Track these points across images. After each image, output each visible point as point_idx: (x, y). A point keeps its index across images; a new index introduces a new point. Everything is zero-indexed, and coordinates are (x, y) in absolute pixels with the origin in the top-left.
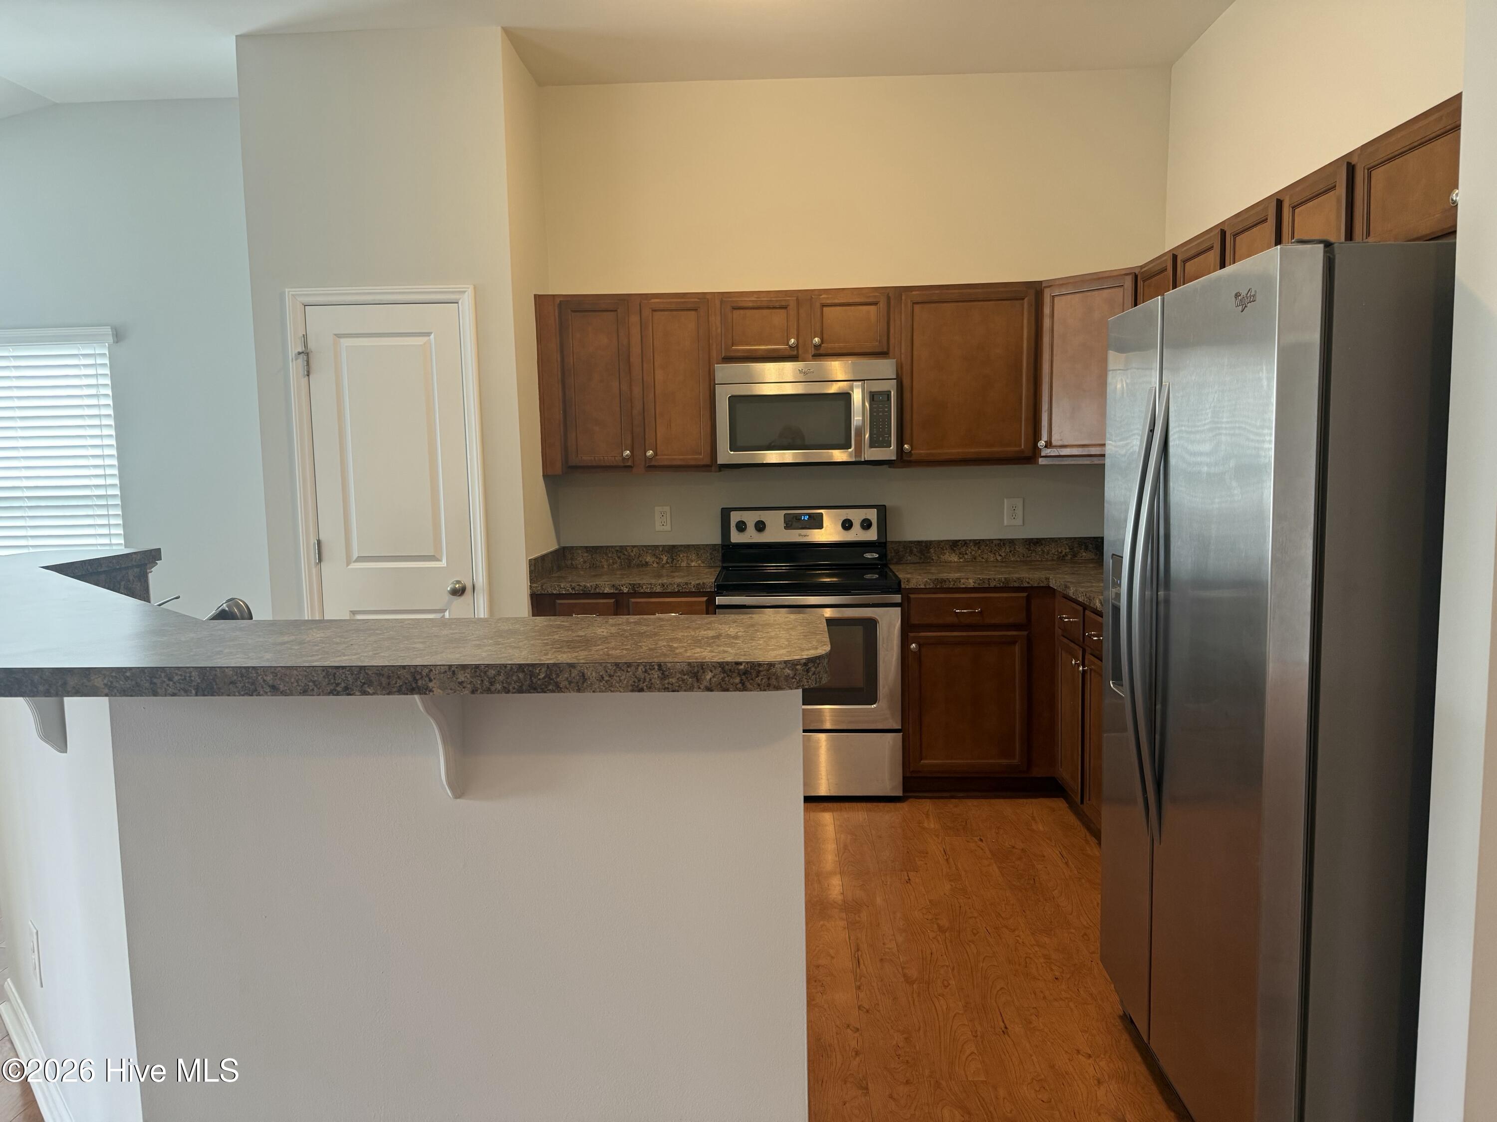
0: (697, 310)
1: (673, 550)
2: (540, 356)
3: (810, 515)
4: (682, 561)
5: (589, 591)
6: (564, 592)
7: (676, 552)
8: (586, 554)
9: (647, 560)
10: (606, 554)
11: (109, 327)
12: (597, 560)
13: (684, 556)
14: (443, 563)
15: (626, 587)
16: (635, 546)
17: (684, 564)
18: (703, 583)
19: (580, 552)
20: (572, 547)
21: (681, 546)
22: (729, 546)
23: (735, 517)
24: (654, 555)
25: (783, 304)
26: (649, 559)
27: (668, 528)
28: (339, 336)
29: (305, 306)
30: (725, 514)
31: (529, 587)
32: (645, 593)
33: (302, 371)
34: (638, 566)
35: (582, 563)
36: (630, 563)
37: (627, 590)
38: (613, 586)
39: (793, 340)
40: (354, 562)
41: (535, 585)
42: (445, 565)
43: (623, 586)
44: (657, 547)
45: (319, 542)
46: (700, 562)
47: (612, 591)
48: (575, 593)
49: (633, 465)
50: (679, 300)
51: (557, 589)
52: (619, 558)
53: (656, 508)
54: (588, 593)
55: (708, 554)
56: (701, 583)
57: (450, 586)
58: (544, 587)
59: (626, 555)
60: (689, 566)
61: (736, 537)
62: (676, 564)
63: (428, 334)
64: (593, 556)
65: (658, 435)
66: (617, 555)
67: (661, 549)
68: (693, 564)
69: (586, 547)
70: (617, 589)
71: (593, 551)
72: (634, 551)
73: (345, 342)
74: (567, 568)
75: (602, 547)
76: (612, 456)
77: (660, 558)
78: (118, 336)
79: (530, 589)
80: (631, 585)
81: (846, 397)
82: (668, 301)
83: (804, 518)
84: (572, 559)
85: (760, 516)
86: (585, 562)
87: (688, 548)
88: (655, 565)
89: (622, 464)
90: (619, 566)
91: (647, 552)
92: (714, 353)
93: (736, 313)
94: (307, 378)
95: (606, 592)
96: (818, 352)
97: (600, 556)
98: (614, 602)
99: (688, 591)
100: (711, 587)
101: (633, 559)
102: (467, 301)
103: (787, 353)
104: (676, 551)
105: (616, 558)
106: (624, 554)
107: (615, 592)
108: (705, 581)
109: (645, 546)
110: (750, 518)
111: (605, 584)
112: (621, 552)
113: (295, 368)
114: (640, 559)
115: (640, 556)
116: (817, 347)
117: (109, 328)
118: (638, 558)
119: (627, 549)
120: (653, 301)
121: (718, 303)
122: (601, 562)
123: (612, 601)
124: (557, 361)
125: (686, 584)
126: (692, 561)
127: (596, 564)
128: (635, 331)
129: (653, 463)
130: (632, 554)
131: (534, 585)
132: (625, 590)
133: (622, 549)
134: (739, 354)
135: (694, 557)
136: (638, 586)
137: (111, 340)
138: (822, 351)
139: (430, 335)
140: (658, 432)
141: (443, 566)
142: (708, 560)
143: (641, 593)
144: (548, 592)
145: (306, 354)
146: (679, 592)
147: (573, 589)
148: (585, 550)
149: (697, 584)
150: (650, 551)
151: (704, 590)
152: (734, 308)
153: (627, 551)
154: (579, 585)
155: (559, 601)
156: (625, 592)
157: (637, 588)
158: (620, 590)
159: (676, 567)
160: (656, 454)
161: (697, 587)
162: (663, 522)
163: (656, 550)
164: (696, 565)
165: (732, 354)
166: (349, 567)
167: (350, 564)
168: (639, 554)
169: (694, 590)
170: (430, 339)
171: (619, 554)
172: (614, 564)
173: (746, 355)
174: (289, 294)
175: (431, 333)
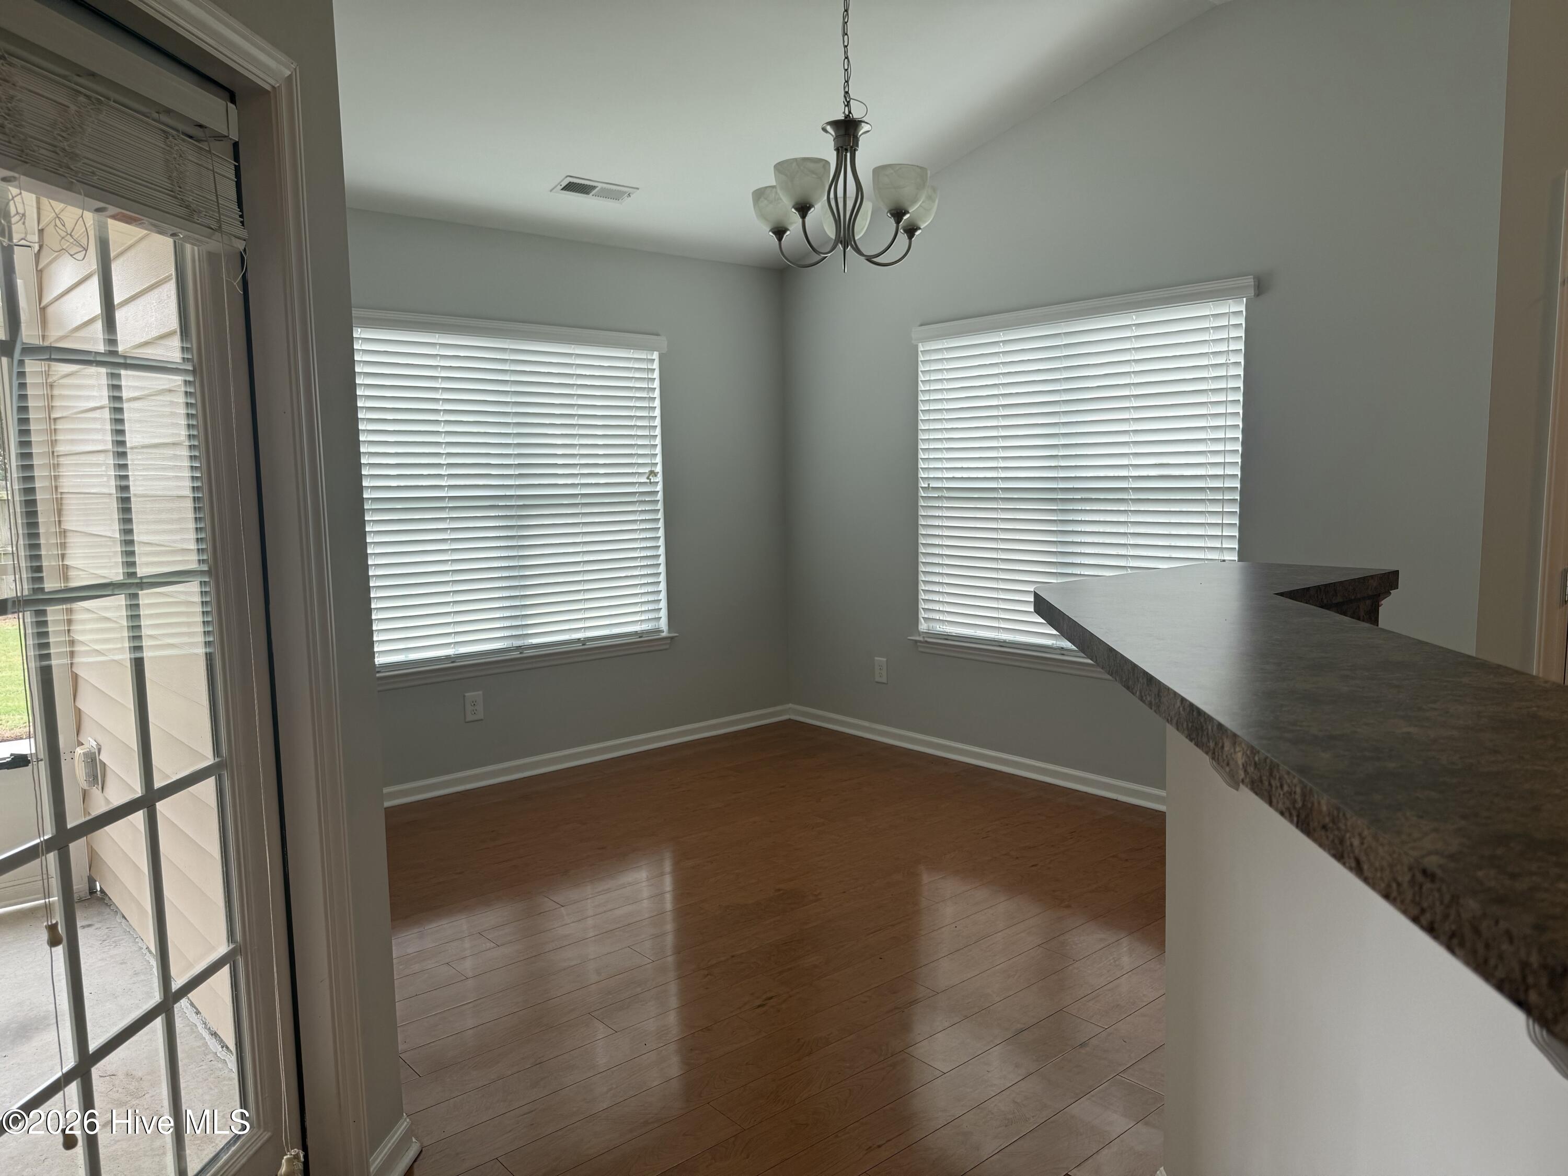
11: (1252, 277)
78: (1261, 287)
117: (1250, 278)
137: (1251, 293)
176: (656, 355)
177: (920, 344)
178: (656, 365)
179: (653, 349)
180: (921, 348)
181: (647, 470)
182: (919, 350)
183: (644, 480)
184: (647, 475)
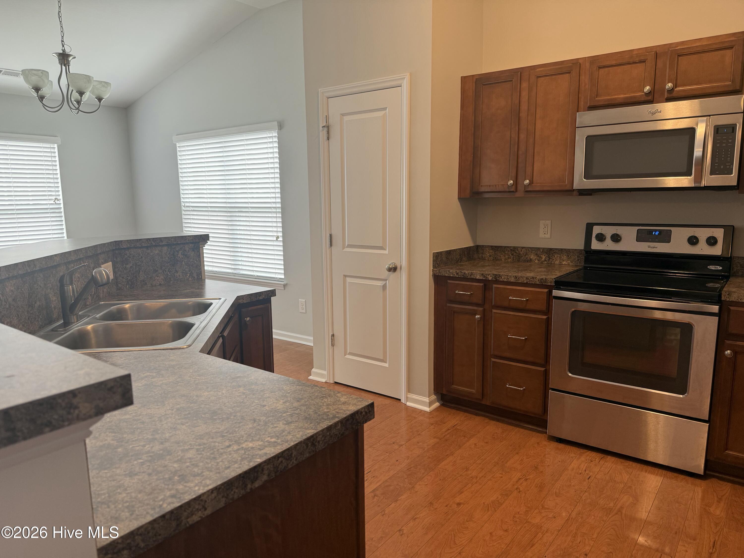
0: (570, 72)
1: (550, 252)
2: (462, 118)
3: (660, 231)
4: (556, 260)
5: (467, 276)
6: (452, 276)
7: (552, 254)
8: (491, 251)
9: (531, 257)
10: (504, 252)
11: (276, 122)
12: (498, 255)
13: (558, 257)
14: (386, 252)
15: (491, 276)
16: (524, 247)
17: (557, 262)
18: (546, 279)
19: (487, 249)
20: (483, 246)
21: (556, 249)
22: (590, 251)
23: (596, 230)
24: (536, 254)
25: (642, 58)
26: (533, 257)
27: (548, 236)
28: (343, 115)
29: (328, 98)
30: (589, 227)
31: (432, 271)
32: (503, 281)
33: (326, 138)
34: (525, 261)
35: (488, 256)
36: (519, 259)
37: (491, 278)
38: (482, 274)
39: (648, 88)
40: (346, 247)
41: (436, 269)
42: (387, 253)
43: (488, 275)
44: (539, 249)
45: (331, 235)
46: (569, 262)
47: (481, 278)
48: (458, 277)
49: (515, 191)
50: (557, 67)
51: (448, 273)
52: (512, 255)
53: (541, 221)
54: (467, 278)
55: (576, 257)
56: (544, 279)
57: (387, 265)
58: (440, 271)
59: (517, 253)
60: (560, 264)
61: (596, 245)
62: (552, 262)
63: (385, 109)
64: (496, 253)
65: (535, 168)
66: (511, 252)
67: (541, 251)
68: (564, 263)
69: (492, 246)
70: (484, 277)
71: (496, 249)
72: (523, 251)
73: (346, 118)
74: (479, 259)
75: (502, 246)
76: (501, 185)
77: (540, 257)
78: (281, 126)
79: (432, 272)
80: (494, 275)
81: (691, 131)
82: (549, 68)
83: (655, 233)
84: (482, 253)
85: (617, 230)
86: (490, 256)
87: (561, 251)
88: (536, 261)
89: (508, 190)
90: (512, 260)
91: (531, 252)
92: (582, 104)
93: (602, 71)
94: (328, 141)
95: (477, 278)
96: (671, 95)
97: (500, 253)
98: (483, 285)
99: (533, 283)
100: (551, 282)
101: (522, 256)
102: (405, 84)
103: (643, 99)
104: (553, 252)
105: (511, 255)
106: (516, 253)
107: (484, 279)
108: (547, 278)
109: (531, 248)
110: (608, 231)
111: (477, 273)
112: (514, 251)
113: (323, 134)
114: (527, 256)
115: (526, 254)
116: (671, 91)
118: (525, 256)
119: (518, 249)
120: (538, 70)
121: (588, 65)
122: (500, 257)
123: (482, 284)
124: (472, 121)
125: (533, 278)
126: (564, 261)
127: (497, 258)
128: (525, 94)
129: (530, 189)
130: (521, 253)
131: (434, 269)
132: (490, 278)
133: (514, 249)
134: (601, 103)
135: (565, 257)
136: (498, 276)
138: (674, 94)
139: (386, 109)
140: (535, 166)
141: (386, 253)
142: (575, 261)
143: (500, 281)
144: (442, 274)
145: (328, 127)
146: (527, 283)
147: (457, 274)
148: (491, 248)
149: (541, 279)
150: (534, 252)
151: (546, 284)
152: (600, 68)
153: (518, 250)
154: (461, 272)
155: (449, 281)
156: (490, 279)
157: (498, 277)
158: (487, 278)
159: (551, 264)
160: (531, 182)
161: (540, 281)
162: (545, 232)
163: (538, 251)
164: (566, 263)
165: (597, 104)
166: (344, 250)
167: (345, 248)
168: (526, 253)
169: (538, 283)
170: (386, 112)
171: (513, 252)
172: (508, 259)
173: (606, 103)
174: (320, 91)
175: (387, 108)
176: (56, 146)
177: (177, 143)
178: (56, 150)
179: (54, 143)
180: (178, 145)
181: (54, 198)
182: (177, 146)
183: (52, 202)
184: (54, 200)
